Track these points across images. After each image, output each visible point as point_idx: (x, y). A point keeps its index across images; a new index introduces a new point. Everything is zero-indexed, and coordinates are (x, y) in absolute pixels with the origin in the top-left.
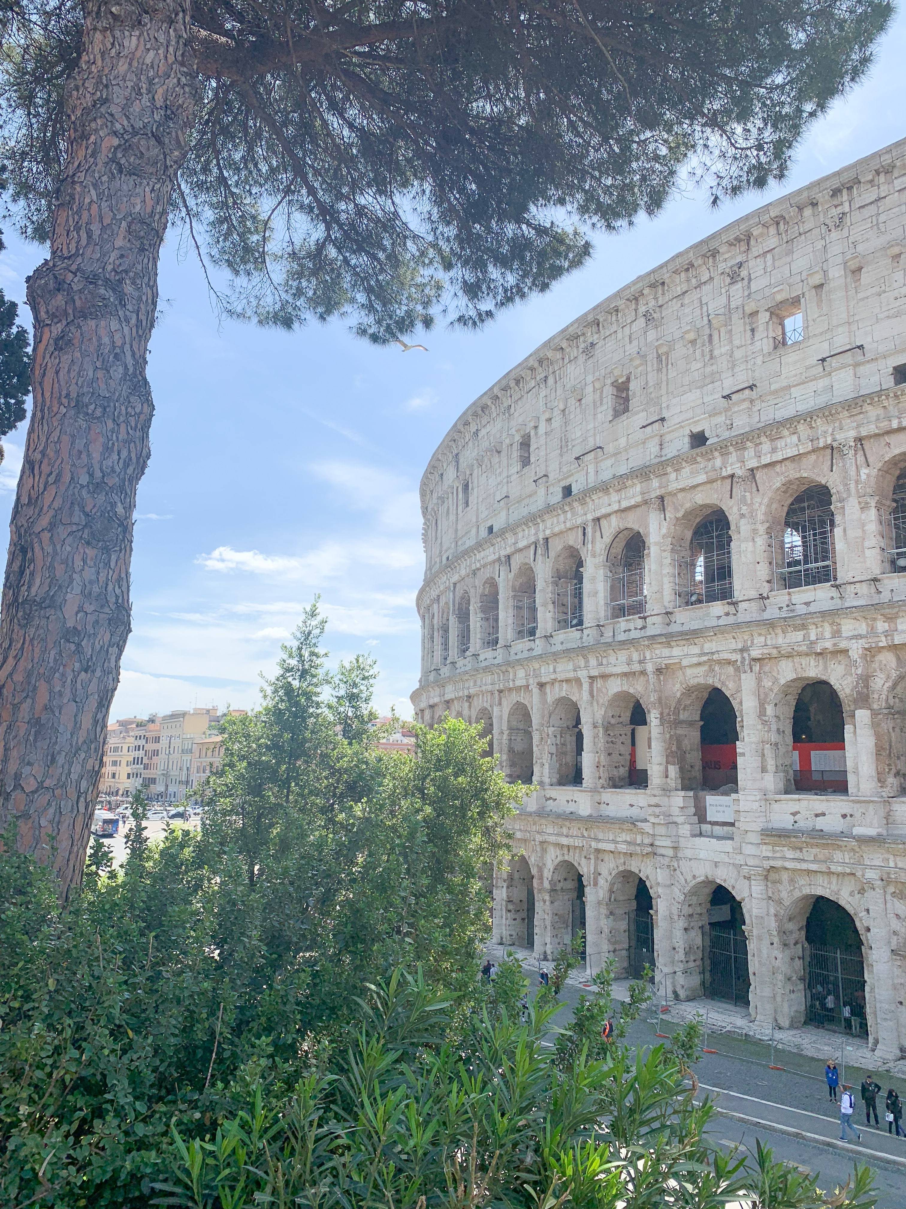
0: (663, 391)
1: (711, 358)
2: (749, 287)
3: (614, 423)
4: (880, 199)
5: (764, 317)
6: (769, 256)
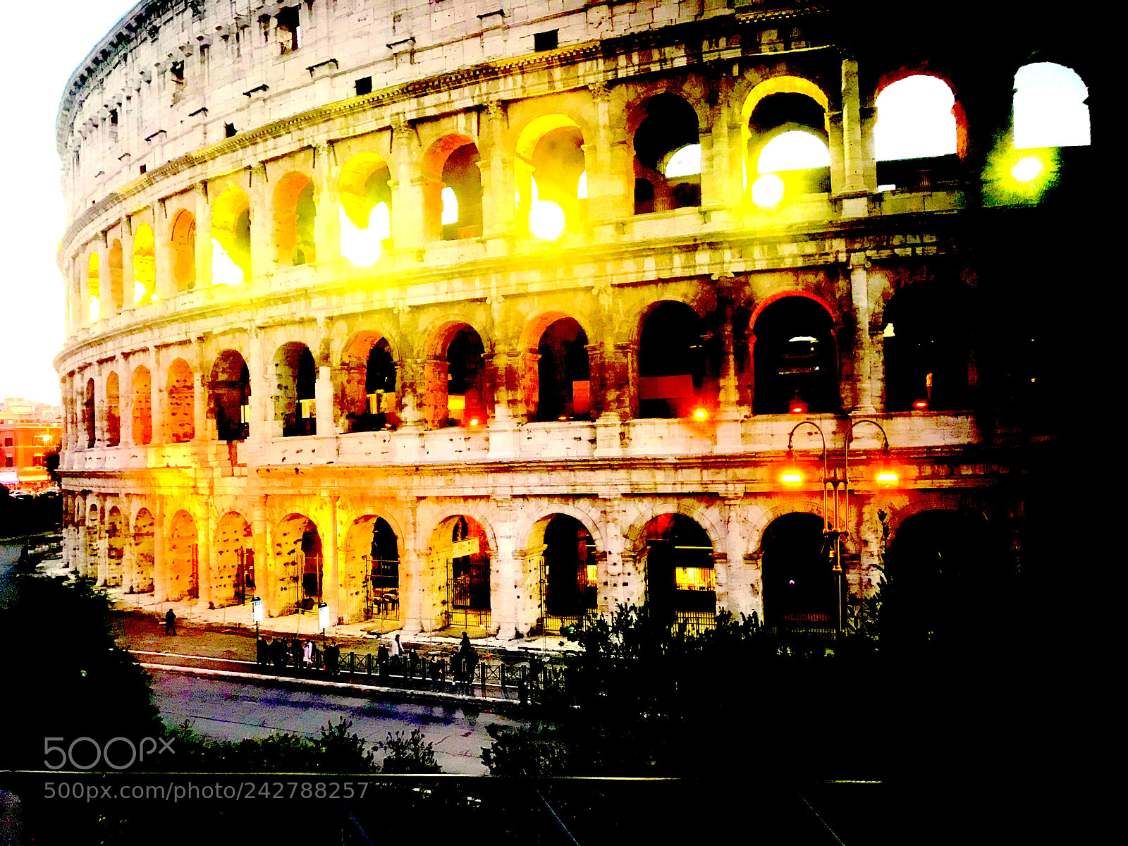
0: (206, 83)
1: (239, 56)
3: (173, 108)
5: (274, 22)
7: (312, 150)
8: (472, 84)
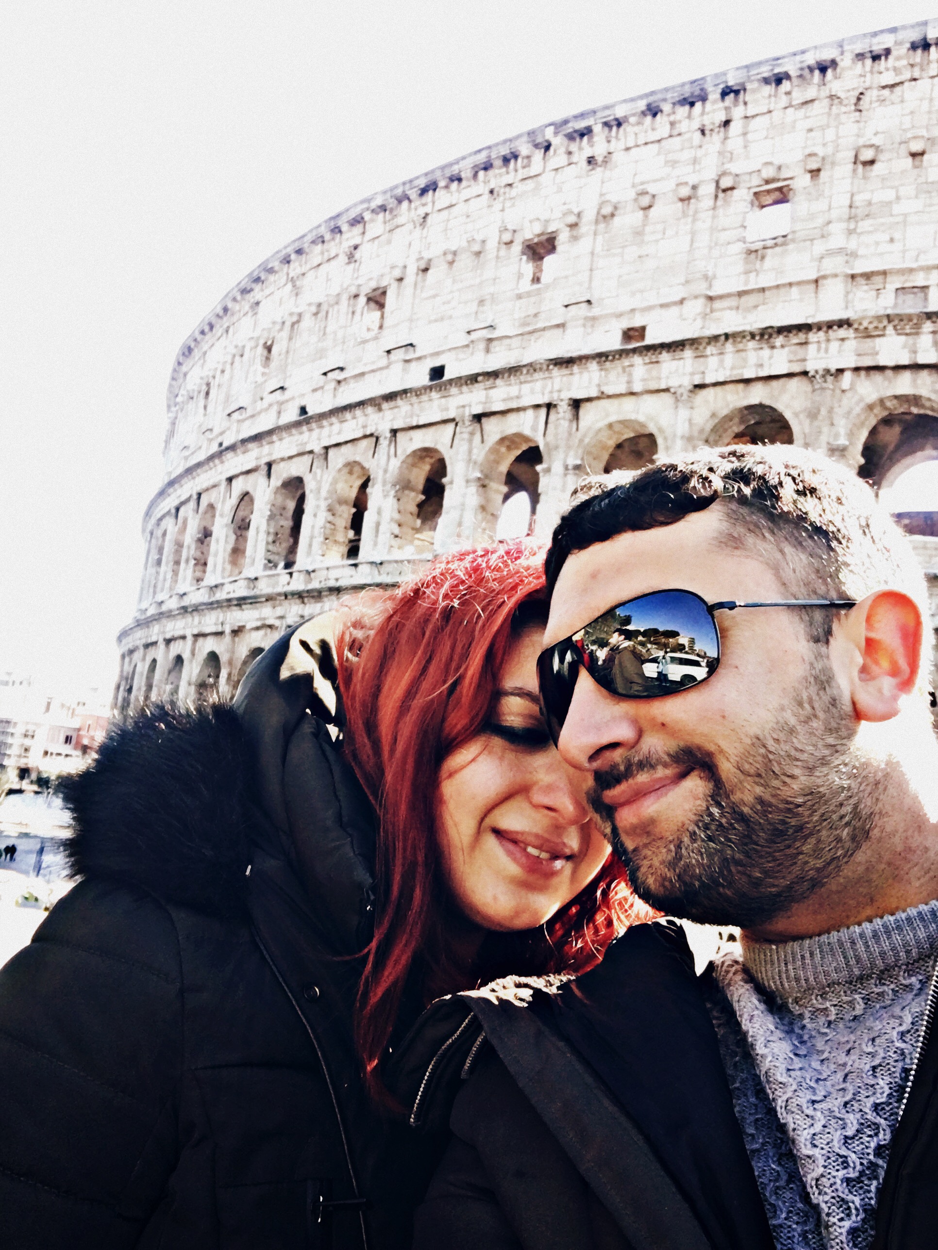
0: (290, 361)
2: (358, 270)
4: (451, 206)
5: (362, 302)
6: (376, 241)
7: (374, 439)
8: (545, 378)
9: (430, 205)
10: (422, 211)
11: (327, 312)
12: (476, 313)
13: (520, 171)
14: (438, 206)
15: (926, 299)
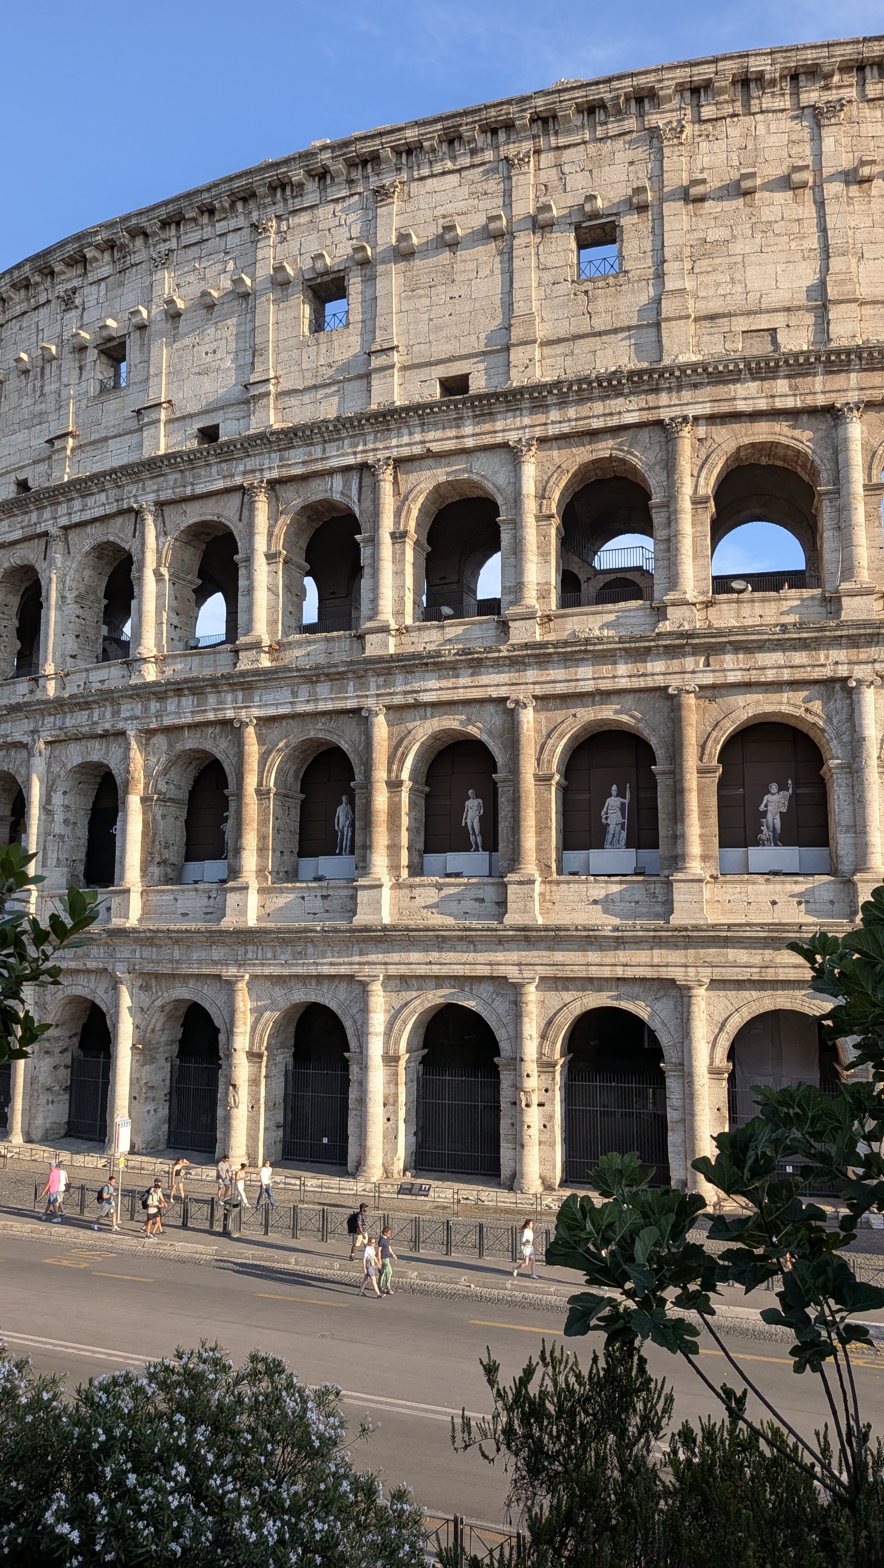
7: (133, 514)
8: (355, 436)
9: (174, 240)
10: (163, 247)
11: (43, 368)
12: (253, 363)
13: (290, 201)
14: (187, 239)
15: (774, 342)
